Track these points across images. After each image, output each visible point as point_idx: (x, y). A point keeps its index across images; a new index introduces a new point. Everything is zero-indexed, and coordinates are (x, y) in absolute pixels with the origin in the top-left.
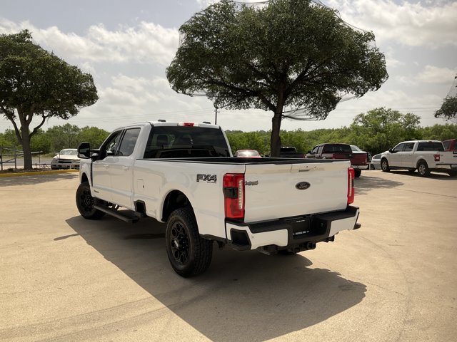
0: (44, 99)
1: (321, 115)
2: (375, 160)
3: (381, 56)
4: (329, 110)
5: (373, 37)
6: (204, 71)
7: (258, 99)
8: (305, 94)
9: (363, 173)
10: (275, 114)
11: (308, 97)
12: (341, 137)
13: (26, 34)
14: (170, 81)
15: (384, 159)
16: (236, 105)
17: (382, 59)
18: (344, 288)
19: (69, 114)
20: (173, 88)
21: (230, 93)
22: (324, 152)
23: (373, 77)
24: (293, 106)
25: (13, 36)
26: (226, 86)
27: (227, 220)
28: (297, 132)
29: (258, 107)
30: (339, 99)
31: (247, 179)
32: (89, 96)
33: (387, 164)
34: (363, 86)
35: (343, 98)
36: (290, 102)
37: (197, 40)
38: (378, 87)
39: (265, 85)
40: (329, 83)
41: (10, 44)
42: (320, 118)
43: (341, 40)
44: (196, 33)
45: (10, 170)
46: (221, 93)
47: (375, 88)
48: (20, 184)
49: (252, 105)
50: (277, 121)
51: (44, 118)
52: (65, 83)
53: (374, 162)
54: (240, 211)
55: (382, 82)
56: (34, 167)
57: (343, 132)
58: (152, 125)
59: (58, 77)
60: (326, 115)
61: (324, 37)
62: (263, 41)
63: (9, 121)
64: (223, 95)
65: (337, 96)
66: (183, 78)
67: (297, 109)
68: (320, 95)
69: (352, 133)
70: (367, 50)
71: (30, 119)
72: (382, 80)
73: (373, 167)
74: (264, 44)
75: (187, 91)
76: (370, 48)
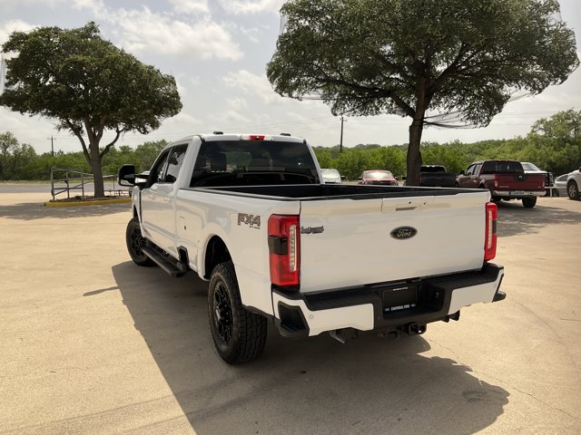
0: (113, 109)
1: (481, 121)
2: (558, 183)
3: (568, 33)
4: (492, 113)
5: (557, 7)
6: (317, 66)
7: (392, 101)
8: (459, 92)
9: (541, 201)
10: (414, 120)
11: (463, 95)
12: (514, 151)
13: (92, 28)
14: (272, 81)
15: (572, 182)
16: (361, 110)
17: (571, 38)
18: (472, 396)
19: (149, 128)
20: (276, 91)
21: (353, 94)
22: (483, 172)
23: (557, 64)
24: (442, 109)
25: (77, 31)
26: (346, 85)
27: (274, 288)
28: (453, 144)
29: (391, 111)
30: (508, 97)
31: (304, 224)
32: (171, 105)
33: (577, 188)
34: (541, 79)
35: (512, 96)
36: (438, 103)
37: (304, 23)
38: (564, 78)
39: (401, 81)
40: (491, 76)
41: (73, 41)
42: (480, 124)
43: (508, 12)
44: (303, 14)
45: (78, 198)
46: (341, 95)
47: (560, 81)
48: (84, 216)
49: (384, 109)
50: (416, 131)
51: (118, 132)
52: (140, 88)
53: (558, 185)
54: (293, 273)
55: (570, 71)
56: (106, 194)
57: (518, 144)
58: (203, 140)
59: (131, 81)
60: (489, 121)
61: (482, 9)
62: (394, 19)
63: (76, 137)
64: (344, 97)
65: (505, 93)
66: (289, 75)
67: (447, 113)
68: (479, 92)
69: (530, 146)
70: (548, 27)
71: (100, 135)
72: (570, 67)
73: (556, 193)
74: (395, 23)
75: (295, 94)
76: (552, 23)
